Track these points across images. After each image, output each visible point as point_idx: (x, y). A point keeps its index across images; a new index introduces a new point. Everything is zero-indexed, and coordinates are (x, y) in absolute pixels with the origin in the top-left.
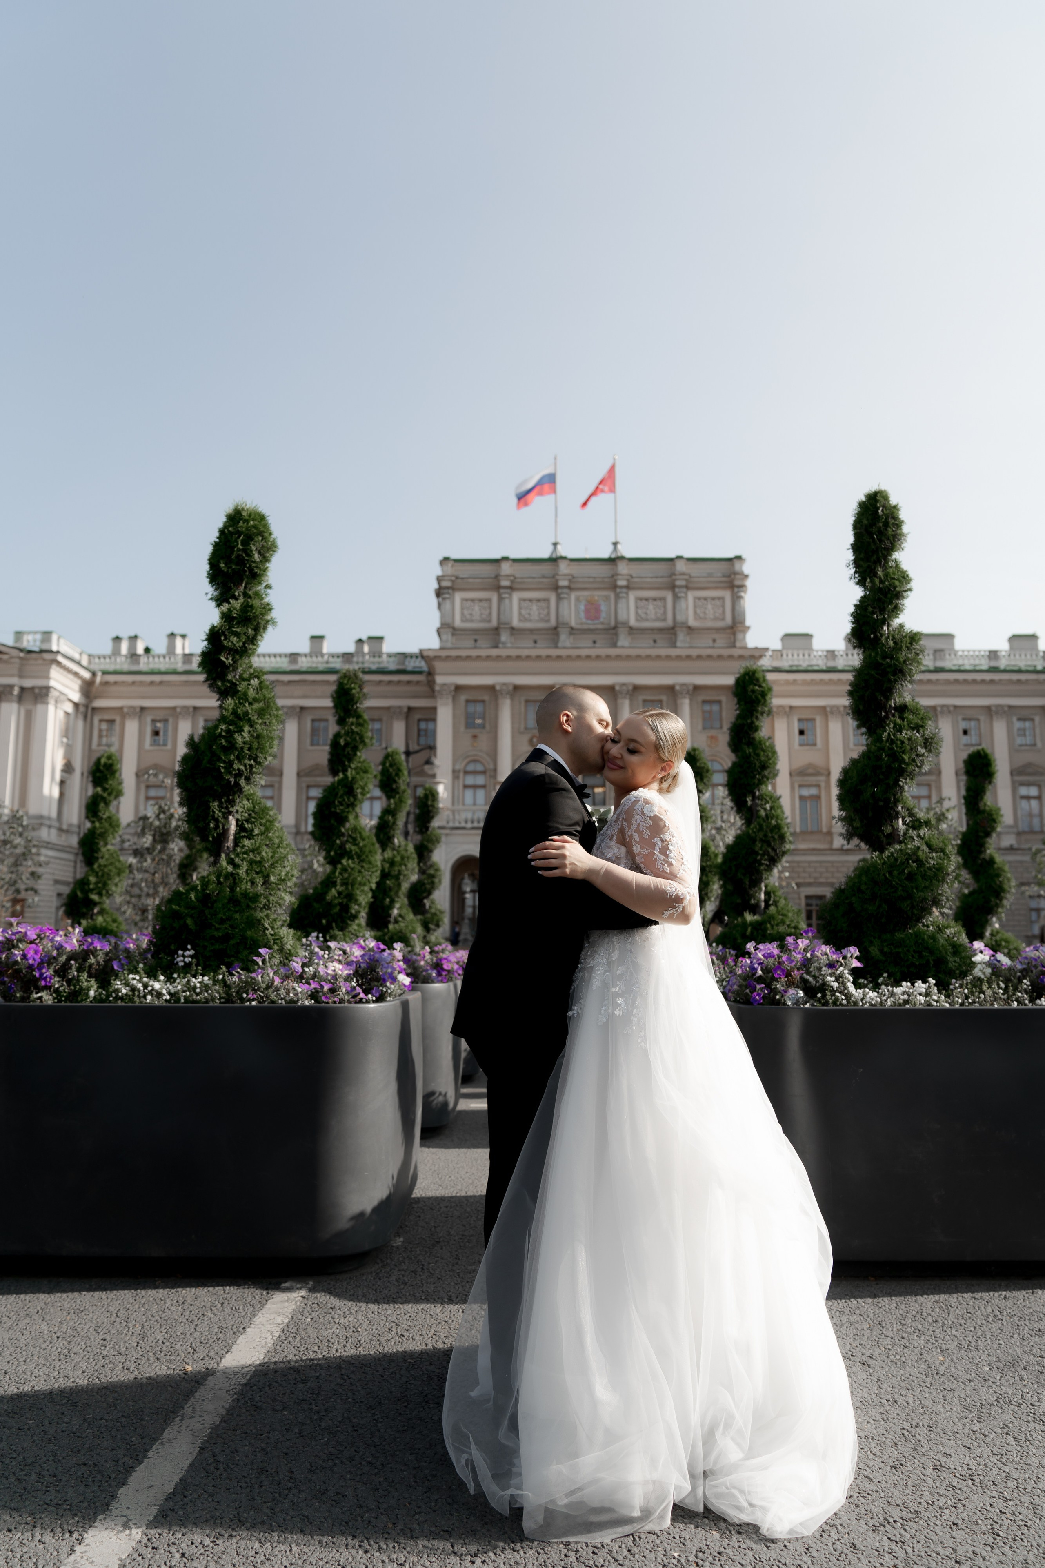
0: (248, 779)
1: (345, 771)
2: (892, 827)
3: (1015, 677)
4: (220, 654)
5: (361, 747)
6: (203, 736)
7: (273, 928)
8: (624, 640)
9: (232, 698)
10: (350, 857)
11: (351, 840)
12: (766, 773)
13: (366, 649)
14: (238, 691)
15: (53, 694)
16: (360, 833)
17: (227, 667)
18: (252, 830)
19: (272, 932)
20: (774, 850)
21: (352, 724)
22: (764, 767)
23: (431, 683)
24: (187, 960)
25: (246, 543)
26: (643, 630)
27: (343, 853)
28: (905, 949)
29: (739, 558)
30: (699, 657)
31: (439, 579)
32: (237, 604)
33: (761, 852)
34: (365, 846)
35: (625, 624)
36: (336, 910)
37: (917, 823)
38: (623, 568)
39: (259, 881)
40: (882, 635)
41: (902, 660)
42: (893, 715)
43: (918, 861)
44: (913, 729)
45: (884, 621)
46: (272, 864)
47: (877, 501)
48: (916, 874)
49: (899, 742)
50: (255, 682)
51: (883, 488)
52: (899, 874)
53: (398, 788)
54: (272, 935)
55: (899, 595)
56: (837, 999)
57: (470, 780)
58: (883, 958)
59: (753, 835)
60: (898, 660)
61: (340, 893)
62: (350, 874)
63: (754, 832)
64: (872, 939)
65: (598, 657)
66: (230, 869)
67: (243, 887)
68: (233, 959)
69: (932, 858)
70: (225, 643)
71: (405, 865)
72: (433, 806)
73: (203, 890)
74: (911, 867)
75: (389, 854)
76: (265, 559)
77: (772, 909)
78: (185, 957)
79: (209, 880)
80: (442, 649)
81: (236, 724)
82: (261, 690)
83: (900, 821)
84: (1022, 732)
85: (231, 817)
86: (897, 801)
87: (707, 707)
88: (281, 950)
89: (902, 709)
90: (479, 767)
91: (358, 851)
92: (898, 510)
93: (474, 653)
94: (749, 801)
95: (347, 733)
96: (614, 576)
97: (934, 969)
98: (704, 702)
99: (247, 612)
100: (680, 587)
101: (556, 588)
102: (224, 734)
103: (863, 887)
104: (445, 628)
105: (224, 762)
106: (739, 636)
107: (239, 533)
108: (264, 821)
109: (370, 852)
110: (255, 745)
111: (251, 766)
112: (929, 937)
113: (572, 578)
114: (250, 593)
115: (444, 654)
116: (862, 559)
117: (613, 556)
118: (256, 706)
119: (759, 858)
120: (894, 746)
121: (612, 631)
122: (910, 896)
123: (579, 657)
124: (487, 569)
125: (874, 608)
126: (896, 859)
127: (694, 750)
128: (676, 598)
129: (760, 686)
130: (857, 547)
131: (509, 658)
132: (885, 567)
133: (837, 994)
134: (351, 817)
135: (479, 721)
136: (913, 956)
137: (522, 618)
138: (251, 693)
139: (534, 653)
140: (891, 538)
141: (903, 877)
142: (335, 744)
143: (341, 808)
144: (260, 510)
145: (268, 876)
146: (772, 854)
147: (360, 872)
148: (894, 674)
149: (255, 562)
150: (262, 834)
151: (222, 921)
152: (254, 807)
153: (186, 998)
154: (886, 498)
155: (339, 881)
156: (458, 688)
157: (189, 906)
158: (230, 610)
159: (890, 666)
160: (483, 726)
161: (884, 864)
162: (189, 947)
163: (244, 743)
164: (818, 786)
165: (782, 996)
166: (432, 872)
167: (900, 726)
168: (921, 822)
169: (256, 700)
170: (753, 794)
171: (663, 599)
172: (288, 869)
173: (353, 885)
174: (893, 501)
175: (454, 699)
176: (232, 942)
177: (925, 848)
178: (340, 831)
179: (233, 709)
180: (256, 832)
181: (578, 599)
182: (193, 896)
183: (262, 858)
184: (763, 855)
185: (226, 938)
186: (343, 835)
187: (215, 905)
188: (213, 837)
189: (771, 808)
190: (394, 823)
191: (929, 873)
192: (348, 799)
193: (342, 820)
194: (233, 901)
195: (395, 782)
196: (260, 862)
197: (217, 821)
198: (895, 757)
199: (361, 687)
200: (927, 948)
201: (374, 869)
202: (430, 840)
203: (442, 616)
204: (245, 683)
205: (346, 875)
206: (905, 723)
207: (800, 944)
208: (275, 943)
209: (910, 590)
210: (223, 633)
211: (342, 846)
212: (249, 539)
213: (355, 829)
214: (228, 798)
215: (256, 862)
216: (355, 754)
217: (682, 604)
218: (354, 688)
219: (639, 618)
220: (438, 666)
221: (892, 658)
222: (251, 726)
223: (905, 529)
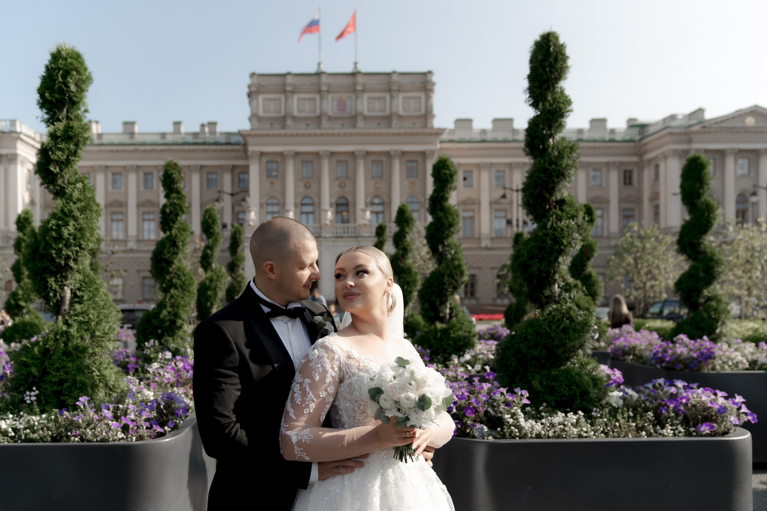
0: (75, 260)
1: (170, 230)
2: (551, 291)
3: (592, 145)
4: (50, 165)
5: (180, 214)
6: (40, 227)
7: (99, 371)
8: (360, 124)
9: (61, 199)
10: (176, 288)
11: (176, 276)
12: (452, 229)
13: (207, 130)
14: (66, 193)
15: (20, 158)
16: (183, 272)
17: (56, 175)
18: (83, 297)
19: (98, 374)
20: (456, 281)
21: (174, 198)
22: (451, 225)
23: (245, 151)
24: (33, 398)
25: (64, 77)
26: (372, 118)
27: (171, 285)
28: (559, 384)
29: (430, 72)
30: (405, 134)
31: (249, 87)
32: (60, 126)
33: (448, 283)
34: (186, 280)
35: (361, 114)
36: (167, 324)
37: (568, 287)
38: (360, 79)
39: (87, 337)
40: (549, 146)
41: (564, 166)
42: (555, 208)
43: (571, 319)
44: (570, 218)
45: (551, 136)
46: (97, 323)
47: (549, 41)
48: (568, 328)
49: (559, 230)
50: (79, 185)
51: (554, 30)
52: (556, 328)
53: (214, 232)
54: (98, 376)
55: (562, 116)
56: (512, 432)
57: (270, 209)
58: (542, 390)
59: (443, 272)
60: (560, 166)
61: (169, 313)
62: (176, 300)
63: (443, 270)
64: (534, 374)
65: (345, 135)
66: (65, 328)
67: (75, 343)
68: (66, 397)
69: (580, 315)
70: (52, 157)
71: (220, 281)
72: (239, 238)
73: (45, 345)
74: (565, 323)
75: (209, 274)
76: (81, 90)
77: (454, 319)
78: (31, 396)
79: (48, 338)
80: (252, 129)
81: (63, 220)
82: (84, 191)
83: (556, 286)
84: (595, 178)
85: (66, 288)
86: (555, 272)
87: (409, 164)
88: (106, 385)
89: (562, 202)
90: (275, 201)
91: (181, 284)
92: (565, 48)
93: (271, 132)
94: (440, 249)
95: (171, 205)
96: (355, 84)
97: (579, 398)
98: (408, 161)
99: (68, 132)
100: (395, 90)
101: (319, 91)
102: (54, 227)
103: (529, 337)
104: (254, 117)
105: (55, 249)
106: (429, 121)
107: (59, 69)
108: (92, 289)
109: (189, 284)
110: (79, 235)
111: (77, 251)
112: (576, 374)
113: (329, 86)
114: (72, 116)
115: (253, 133)
116: (536, 87)
117: (355, 71)
118: (79, 205)
119: (446, 287)
120: (556, 233)
121: (353, 118)
122: (564, 345)
123: (333, 135)
124: (278, 80)
125: (544, 125)
126: (554, 317)
127: (404, 206)
128: (392, 97)
129: (449, 170)
130: (532, 78)
131: (292, 135)
132: (553, 92)
133: (512, 428)
134: (176, 261)
135: (274, 173)
136: (564, 389)
137: (299, 111)
138: (76, 194)
139: (307, 132)
140: (559, 70)
141: (559, 331)
142: (163, 212)
143: (169, 255)
144: (76, 50)
145: (94, 332)
146: (455, 284)
147: (182, 298)
148: (558, 177)
149: (72, 92)
150: (89, 299)
151: (58, 370)
152: (84, 279)
153: (26, 435)
154: (557, 38)
155: (168, 305)
156: (262, 154)
157: (34, 358)
158: (55, 131)
159: (555, 171)
160: (276, 177)
161: (544, 320)
162: (34, 388)
163: (69, 235)
164: (473, 211)
165: (471, 429)
166: (239, 279)
167: (560, 216)
168: (571, 286)
169: (79, 200)
170: (443, 243)
171: (384, 98)
172: (111, 324)
173: (178, 307)
174: (561, 41)
175: (260, 160)
176: (66, 385)
177: (575, 308)
178: (169, 270)
179: (61, 208)
180: (85, 298)
181: (333, 99)
182: (36, 350)
183: (90, 319)
184: (449, 285)
185: (62, 382)
186: (171, 273)
187: (52, 358)
188: (53, 303)
189: (455, 253)
190: (212, 255)
191: (578, 327)
192: (174, 249)
193: (169, 263)
194: (67, 353)
195: (212, 228)
196: (88, 322)
197: (55, 291)
198: (557, 241)
199: (179, 172)
200: (575, 383)
201: (192, 296)
202: (238, 260)
203: (252, 109)
204: (72, 186)
205: (173, 300)
206: (564, 214)
207: (485, 387)
208: (100, 382)
209: (571, 111)
210: (51, 149)
211: (171, 280)
212: (67, 73)
213: (179, 269)
214: (62, 274)
215: (84, 323)
216: (177, 219)
217: (395, 101)
218: (175, 173)
219: (369, 110)
220: (250, 140)
221: (556, 165)
222: (76, 221)
223: (569, 62)
